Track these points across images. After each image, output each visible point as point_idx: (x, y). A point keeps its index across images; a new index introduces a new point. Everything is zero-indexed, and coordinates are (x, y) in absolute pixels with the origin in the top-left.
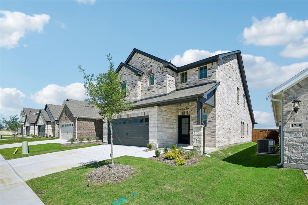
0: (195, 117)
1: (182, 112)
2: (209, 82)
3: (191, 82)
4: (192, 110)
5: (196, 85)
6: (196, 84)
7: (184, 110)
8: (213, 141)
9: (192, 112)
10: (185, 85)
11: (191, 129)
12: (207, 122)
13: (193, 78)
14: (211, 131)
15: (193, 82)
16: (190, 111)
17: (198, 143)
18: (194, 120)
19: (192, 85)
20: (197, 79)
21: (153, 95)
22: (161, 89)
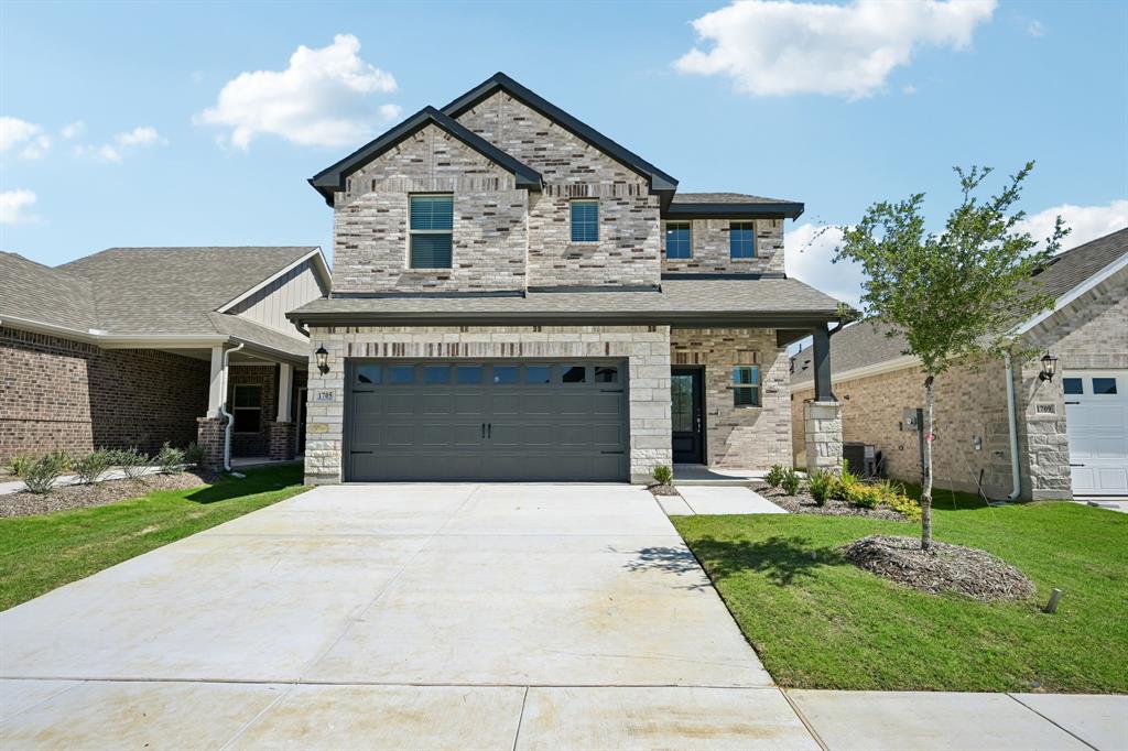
0: (723, 373)
1: (678, 354)
2: (766, 272)
3: (707, 262)
4: (712, 351)
5: (724, 272)
6: (723, 269)
7: (685, 348)
8: (783, 451)
9: (711, 357)
10: (684, 265)
11: (711, 414)
12: (764, 391)
13: (714, 248)
14: (777, 419)
15: (715, 262)
16: (704, 354)
17: (834, 455)
18: (720, 384)
19: (711, 271)
20: (725, 255)
21: (593, 281)
22: (633, 265)
